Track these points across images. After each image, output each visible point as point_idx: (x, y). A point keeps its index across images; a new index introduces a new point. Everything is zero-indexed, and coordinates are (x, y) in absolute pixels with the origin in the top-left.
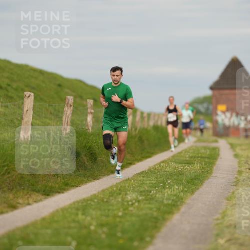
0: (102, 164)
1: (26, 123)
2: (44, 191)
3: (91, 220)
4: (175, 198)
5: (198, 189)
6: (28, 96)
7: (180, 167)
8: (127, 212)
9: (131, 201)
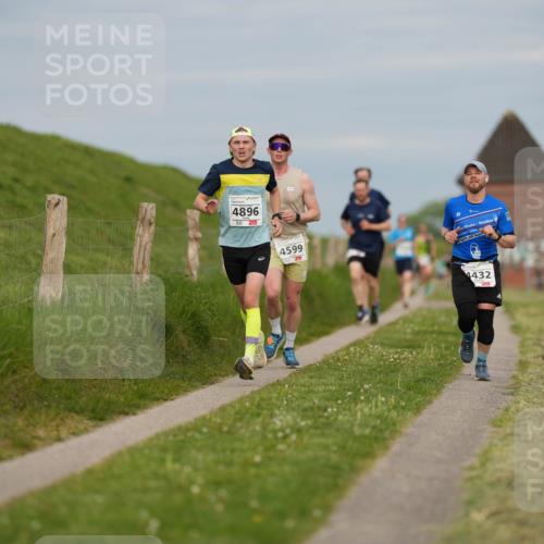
0: (222, 351)
1: (52, 261)
2: (93, 411)
3: (192, 473)
4: (379, 422)
5: (430, 402)
6: (54, 202)
7: (392, 355)
8: (271, 454)
9: (282, 430)
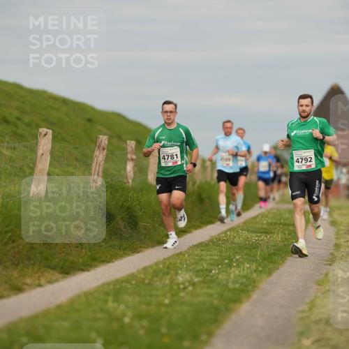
0: (145, 232)
1: (40, 171)
2: (62, 268)
3: (125, 310)
4: (244, 280)
5: (277, 269)
6: (43, 133)
7: (254, 237)
8: (176, 298)
9: (183, 283)
